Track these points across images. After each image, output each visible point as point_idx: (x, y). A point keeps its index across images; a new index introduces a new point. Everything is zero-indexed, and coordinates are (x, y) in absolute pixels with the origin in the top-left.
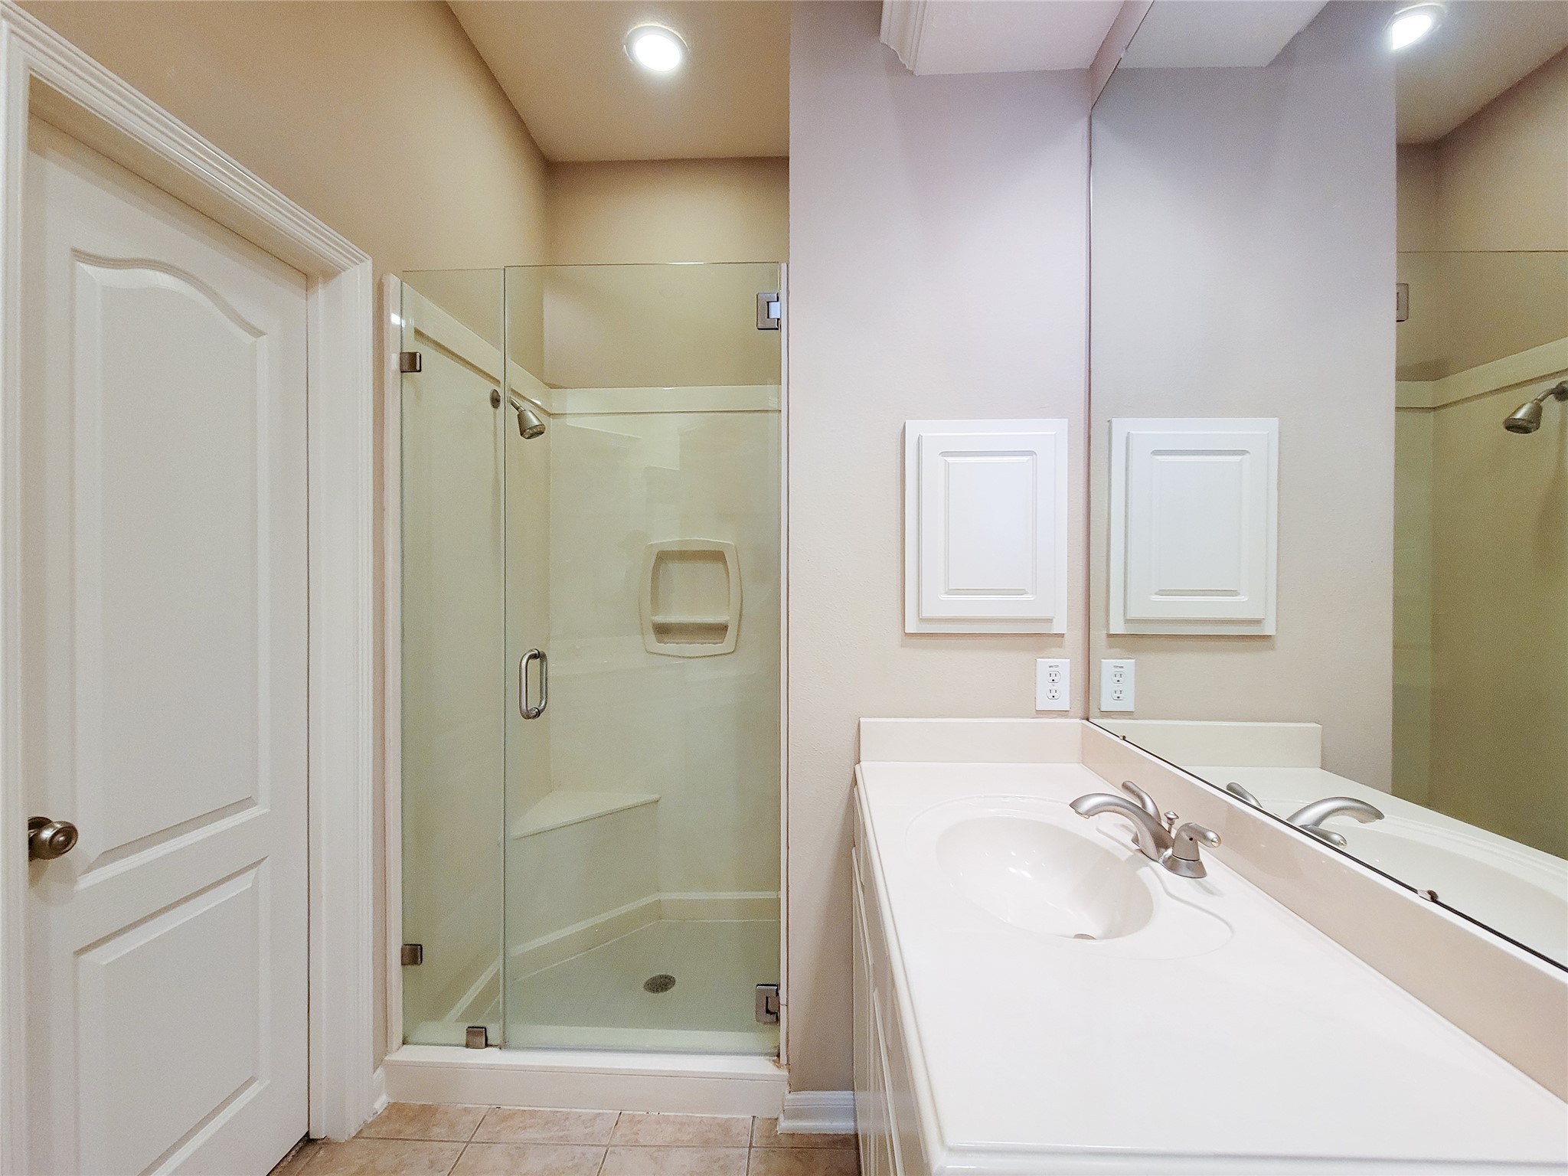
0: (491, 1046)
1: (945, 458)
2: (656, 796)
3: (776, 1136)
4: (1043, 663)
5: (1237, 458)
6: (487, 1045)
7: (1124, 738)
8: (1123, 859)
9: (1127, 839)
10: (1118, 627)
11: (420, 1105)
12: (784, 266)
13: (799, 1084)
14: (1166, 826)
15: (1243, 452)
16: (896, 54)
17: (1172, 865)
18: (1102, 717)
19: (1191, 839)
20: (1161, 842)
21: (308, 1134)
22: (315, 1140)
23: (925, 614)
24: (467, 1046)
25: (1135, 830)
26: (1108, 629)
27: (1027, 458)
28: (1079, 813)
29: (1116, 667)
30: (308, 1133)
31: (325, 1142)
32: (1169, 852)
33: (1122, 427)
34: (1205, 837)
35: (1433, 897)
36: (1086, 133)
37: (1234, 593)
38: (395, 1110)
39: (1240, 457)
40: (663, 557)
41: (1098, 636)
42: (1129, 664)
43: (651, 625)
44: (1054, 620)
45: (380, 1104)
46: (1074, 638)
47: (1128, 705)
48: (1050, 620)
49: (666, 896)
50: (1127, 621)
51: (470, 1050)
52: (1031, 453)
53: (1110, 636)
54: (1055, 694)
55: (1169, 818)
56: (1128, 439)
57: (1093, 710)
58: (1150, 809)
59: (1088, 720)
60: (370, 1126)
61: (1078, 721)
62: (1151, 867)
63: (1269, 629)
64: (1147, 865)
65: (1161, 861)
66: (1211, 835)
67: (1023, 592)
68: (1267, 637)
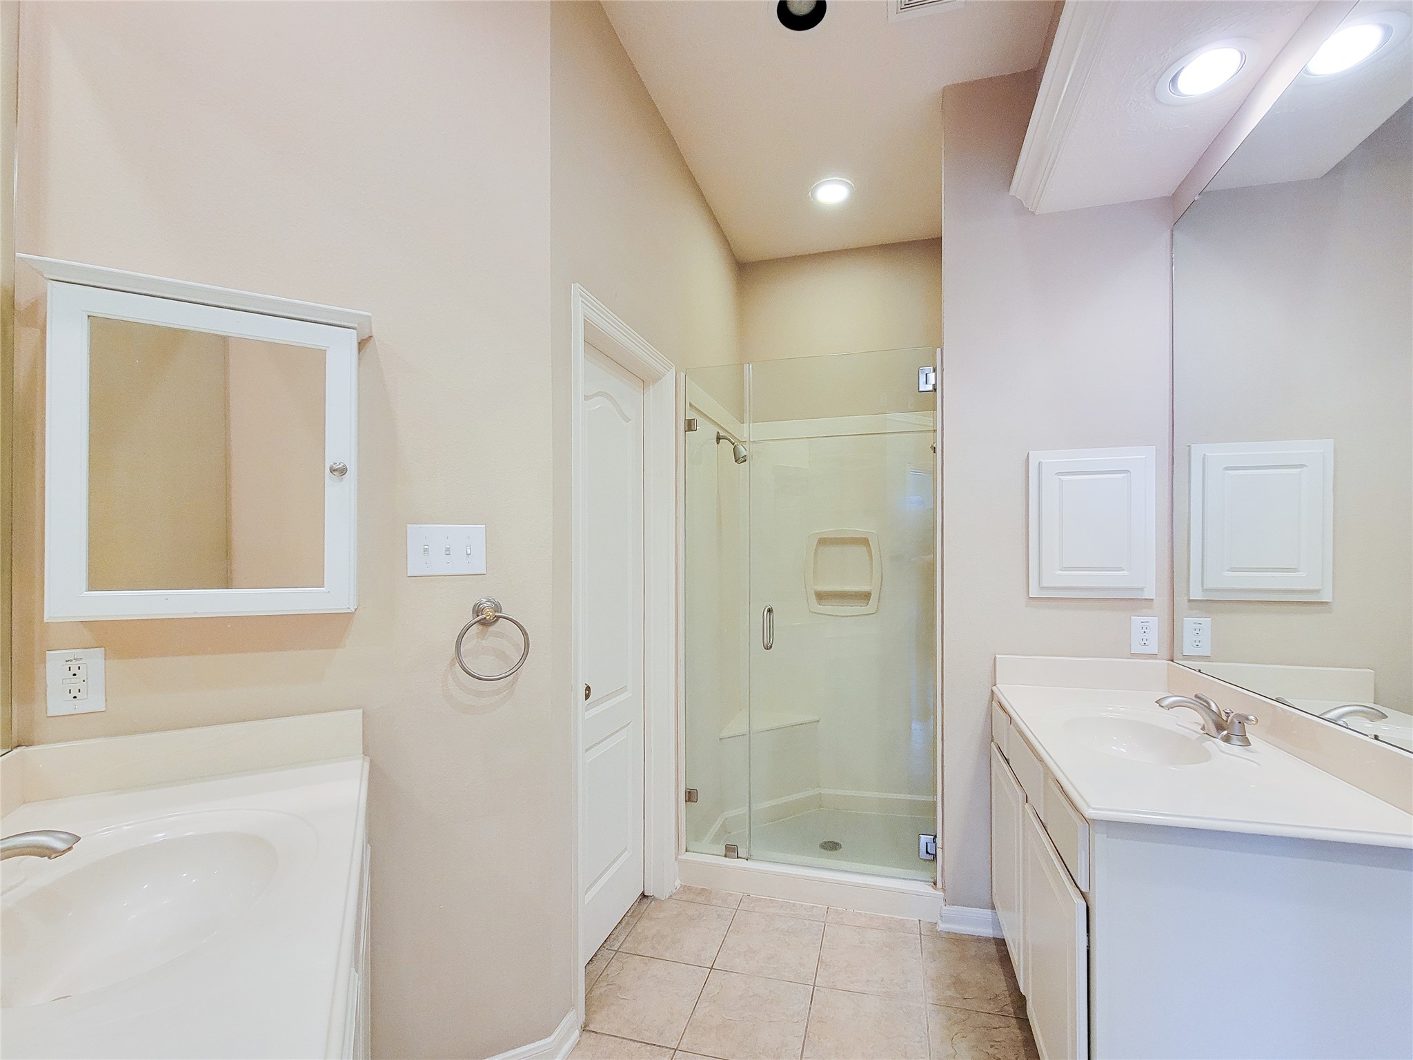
0: (740, 858)
1: (1061, 477)
2: (817, 718)
3: (937, 931)
4: (1136, 620)
5: (1298, 470)
6: (738, 857)
7: (1200, 671)
8: (1194, 739)
9: (1198, 729)
10: (1196, 594)
11: (701, 889)
12: (939, 350)
13: (952, 901)
14: (1225, 718)
15: (1302, 466)
16: (1022, 202)
17: (1227, 739)
18: (1184, 660)
19: (1240, 723)
20: (1220, 727)
21: (643, 893)
22: (648, 896)
23: (1044, 584)
24: (726, 856)
25: (1203, 722)
26: (1189, 596)
27: (1123, 475)
28: (1162, 707)
29: (1195, 623)
30: (644, 891)
31: (653, 898)
32: (1225, 732)
33: (1198, 450)
34: (1248, 719)
35: (1376, 737)
36: (1169, 242)
37: (1295, 570)
38: (686, 889)
39: (1300, 470)
40: (823, 542)
41: (1181, 601)
42: (1206, 622)
43: (813, 592)
44: (1145, 589)
45: (678, 883)
46: (1162, 602)
47: (1206, 651)
48: (1142, 589)
49: (824, 791)
50: (1204, 590)
51: (727, 859)
52: (1127, 471)
53: (1190, 601)
54: (1146, 642)
55: (1226, 713)
56: (1204, 459)
57: (1177, 655)
58: (1214, 707)
59: (1172, 661)
60: (675, 894)
61: (1165, 661)
62: (1213, 742)
63: (1327, 598)
64: (1210, 741)
65: (1219, 737)
66: (1251, 717)
67: (1120, 569)
68: (1326, 603)
